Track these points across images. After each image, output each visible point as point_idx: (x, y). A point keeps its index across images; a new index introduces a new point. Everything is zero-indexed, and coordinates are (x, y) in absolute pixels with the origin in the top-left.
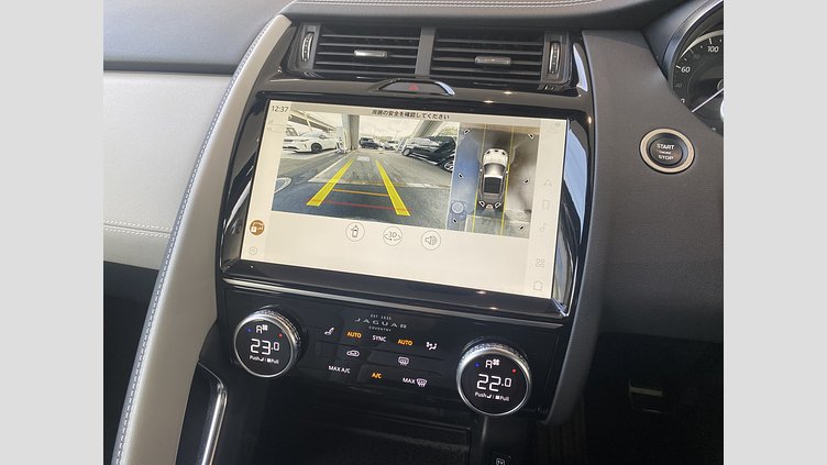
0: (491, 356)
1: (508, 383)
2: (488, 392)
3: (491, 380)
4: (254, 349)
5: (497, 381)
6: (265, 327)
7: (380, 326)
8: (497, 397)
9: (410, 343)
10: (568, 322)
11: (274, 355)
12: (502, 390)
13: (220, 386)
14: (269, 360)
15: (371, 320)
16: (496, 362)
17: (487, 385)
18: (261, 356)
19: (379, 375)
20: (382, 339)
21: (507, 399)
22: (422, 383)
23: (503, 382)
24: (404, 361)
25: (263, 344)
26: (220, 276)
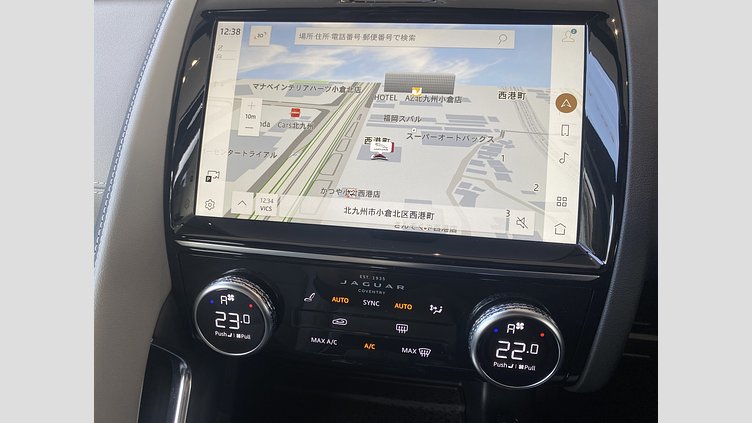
0: (514, 319)
1: (535, 349)
2: (509, 361)
3: (513, 347)
4: (220, 323)
5: (521, 347)
6: (231, 298)
7: (372, 288)
8: (521, 367)
9: (410, 307)
11: (244, 329)
12: (527, 358)
13: (184, 366)
14: (238, 336)
15: (360, 281)
16: (520, 326)
17: (508, 354)
18: (229, 331)
19: (372, 346)
20: (374, 303)
21: (533, 368)
22: (425, 352)
23: (528, 348)
24: (402, 329)
25: (229, 317)
26: (171, 238)
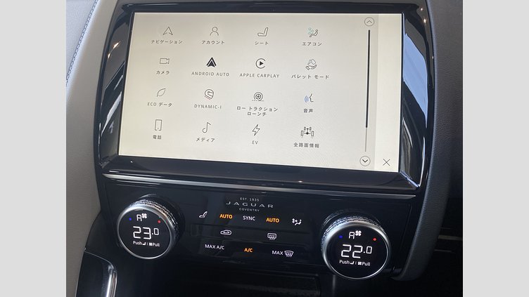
0: (354, 229)
1: (370, 250)
2: (351, 259)
3: (354, 249)
4: (137, 235)
5: (359, 249)
6: (145, 216)
7: (249, 207)
8: (360, 263)
9: (277, 220)
10: (420, 192)
11: (154, 239)
12: (364, 257)
13: (111, 267)
14: (151, 244)
15: (241, 202)
16: (359, 233)
17: (350, 254)
18: (143, 241)
19: (250, 250)
20: (251, 218)
21: (369, 264)
22: (289, 254)
23: (364, 250)
24: (272, 237)
25: (143, 231)
26: (100, 172)
